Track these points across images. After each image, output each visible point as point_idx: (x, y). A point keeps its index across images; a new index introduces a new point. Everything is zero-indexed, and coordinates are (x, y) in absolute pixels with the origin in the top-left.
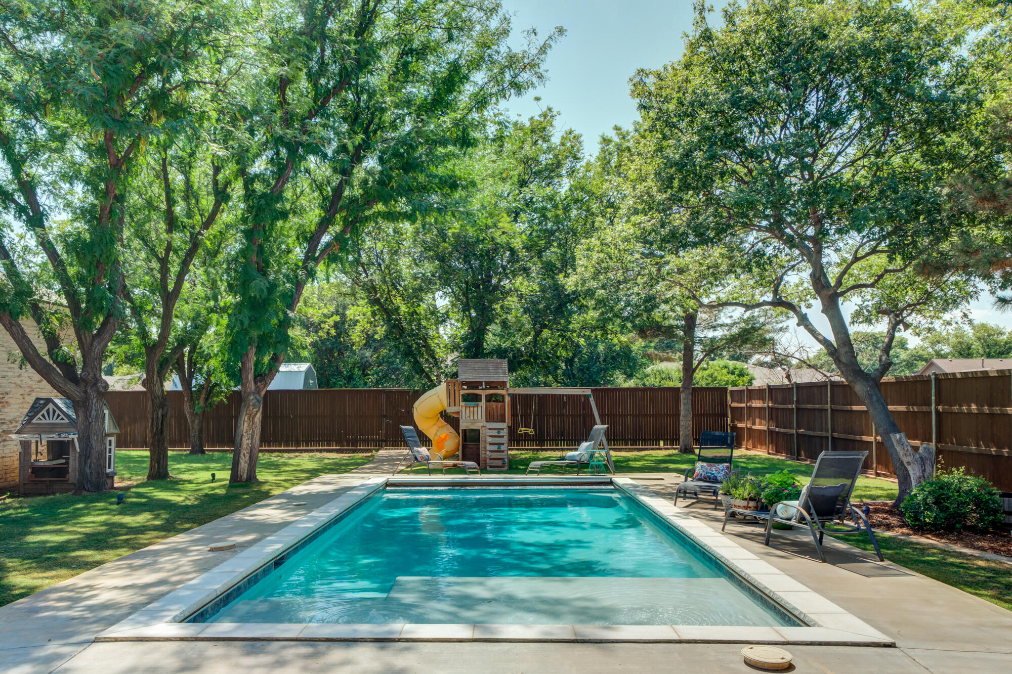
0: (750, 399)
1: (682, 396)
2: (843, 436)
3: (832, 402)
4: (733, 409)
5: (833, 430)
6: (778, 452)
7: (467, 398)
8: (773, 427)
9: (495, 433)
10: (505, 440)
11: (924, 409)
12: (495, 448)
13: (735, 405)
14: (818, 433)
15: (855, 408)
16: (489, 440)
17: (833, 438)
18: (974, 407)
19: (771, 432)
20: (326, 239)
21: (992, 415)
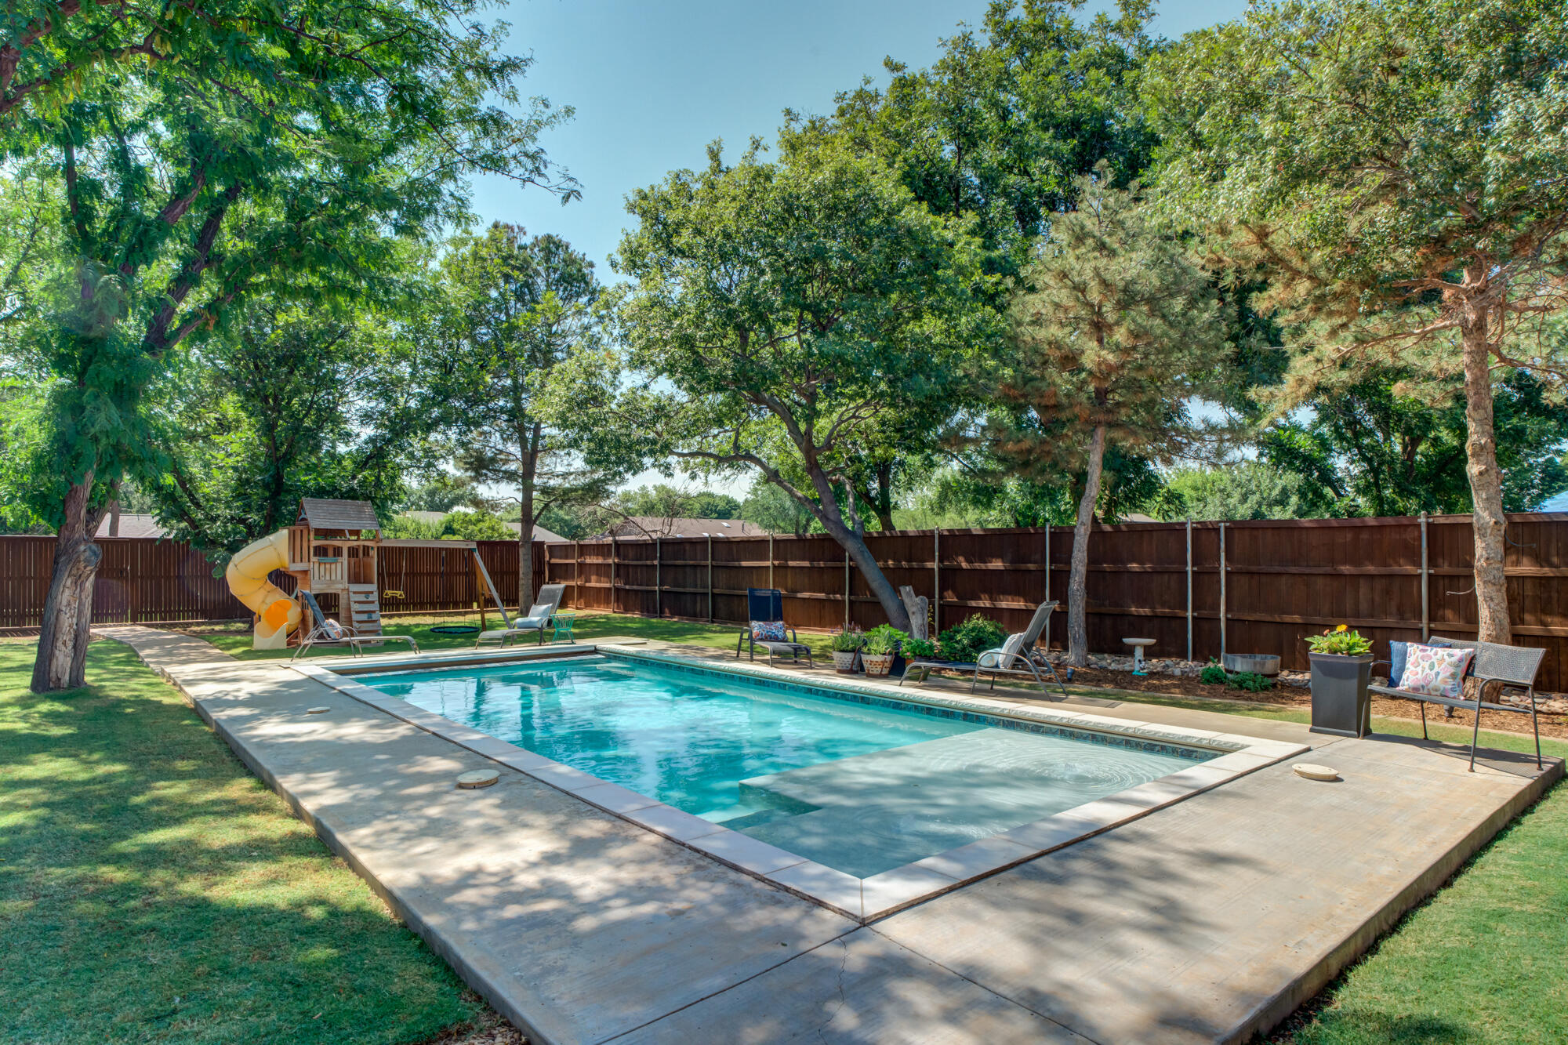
0: (581, 555)
1: (522, 551)
2: (727, 592)
3: (713, 559)
4: (552, 566)
5: (713, 587)
6: (626, 611)
7: (321, 551)
8: (620, 584)
9: (362, 598)
10: (376, 607)
11: (838, 564)
12: (364, 617)
13: (553, 561)
14: (689, 590)
15: (744, 564)
16: (355, 607)
17: (713, 595)
18: (890, 562)
19: (617, 590)
20: (185, 307)
21: (911, 569)
